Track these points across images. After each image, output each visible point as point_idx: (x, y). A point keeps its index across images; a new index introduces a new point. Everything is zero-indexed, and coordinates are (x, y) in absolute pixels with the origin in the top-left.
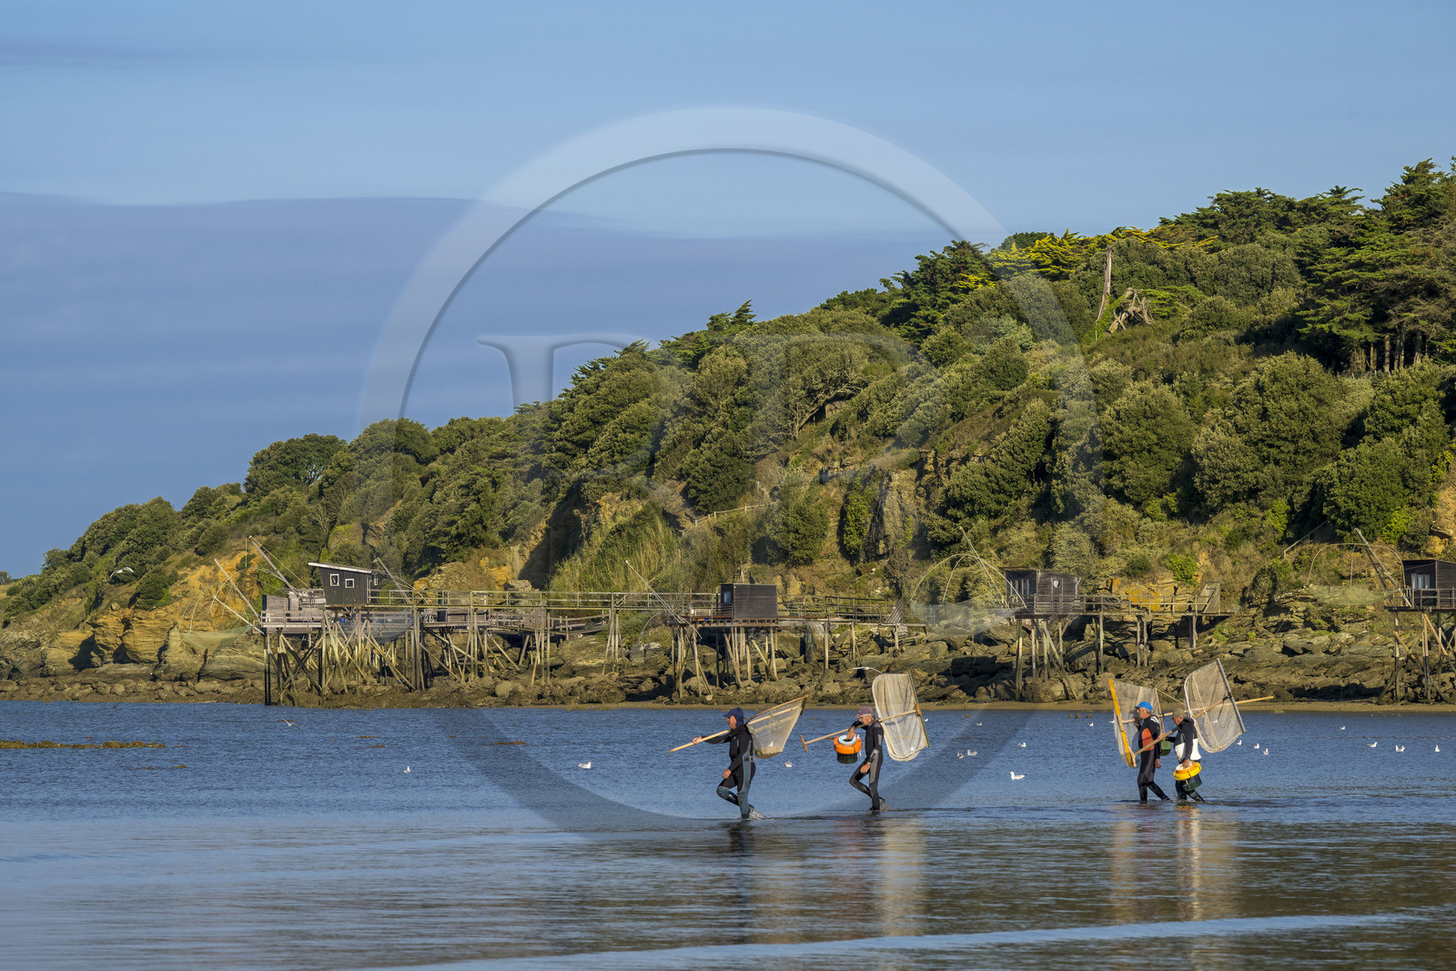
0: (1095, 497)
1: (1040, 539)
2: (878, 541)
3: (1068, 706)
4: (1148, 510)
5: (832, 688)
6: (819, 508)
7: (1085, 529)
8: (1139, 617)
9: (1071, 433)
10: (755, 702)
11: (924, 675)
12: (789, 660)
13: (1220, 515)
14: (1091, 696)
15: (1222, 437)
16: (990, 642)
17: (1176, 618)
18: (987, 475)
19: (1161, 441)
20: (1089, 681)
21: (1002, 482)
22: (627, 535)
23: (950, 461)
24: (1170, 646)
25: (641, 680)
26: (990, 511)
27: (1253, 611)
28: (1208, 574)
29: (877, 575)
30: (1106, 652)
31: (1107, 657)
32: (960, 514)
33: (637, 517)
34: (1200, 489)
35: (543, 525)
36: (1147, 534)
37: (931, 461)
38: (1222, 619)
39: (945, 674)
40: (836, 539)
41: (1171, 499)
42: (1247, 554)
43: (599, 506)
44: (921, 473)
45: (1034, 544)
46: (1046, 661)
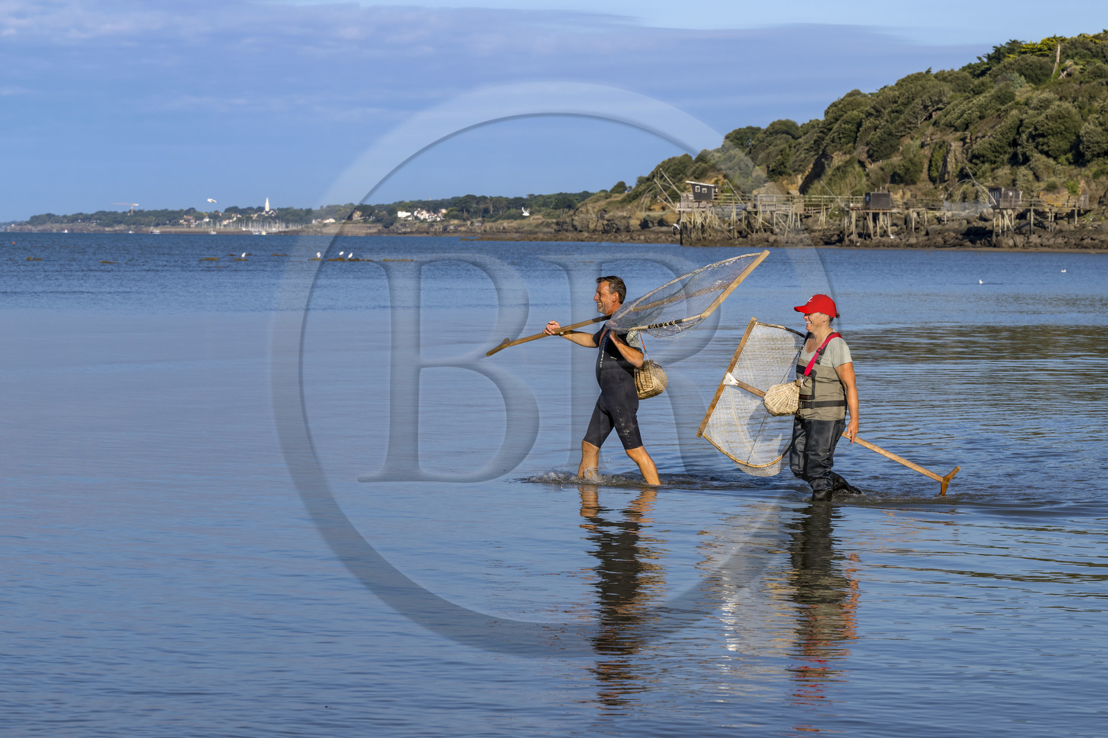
0: (1036, 154)
1: (1012, 174)
2: (945, 174)
3: (1015, 249)
4: (1060, 161)
5: (913, 240)
6: (919, 159)
7: (1031, 169)
8: (1050, 210)
9: (1028, 125)
10: (879, 246)
11: (954, 234)
12: (899, 227)
13: (1091, 163)
14: (1026, 245)
15: (1093, 127)
16: (986, 220)
17: (1069, 210)
18: (991, 144)
19: (1066, 128)
20: (1026, 239)
21: (997, 148)
22: (842, 171)
23: (977, 138)
24: (1066, 223)
25: (832, 236)
26: (991, 161)
27: (1104, 207)
28: (1084, 190)
29: (942, 189)
30: (1035, 225)
31: (1036, 227)
32: (978, 162)
33: (846, 162)
34: (1082, 151)
35: (811, 166)
36: (1058, 172)
37: (969, 138)
38: (1090, 211)
39: (961, 234)
40: (927, 173)
41: (1070, 156)
42: (1103, 181)
43: (832, 157)
44: (965, 143)
45: (1009, 176)
46: (1005, 229)
